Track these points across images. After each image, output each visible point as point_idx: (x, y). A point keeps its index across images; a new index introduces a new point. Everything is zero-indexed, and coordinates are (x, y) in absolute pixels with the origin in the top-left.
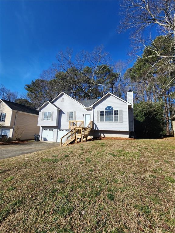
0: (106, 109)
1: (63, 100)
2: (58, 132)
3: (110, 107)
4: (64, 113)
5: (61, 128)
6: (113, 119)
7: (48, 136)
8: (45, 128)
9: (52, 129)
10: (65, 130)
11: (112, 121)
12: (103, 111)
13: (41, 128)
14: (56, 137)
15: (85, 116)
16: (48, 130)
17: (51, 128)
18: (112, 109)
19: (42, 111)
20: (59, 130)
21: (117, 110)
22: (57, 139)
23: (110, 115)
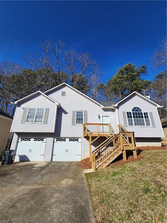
0: (133, 110)
1: (64, 94)
2: (54, 142)
3: (138, 108)
4: (66, 113)
5: (61, 136)
6: (144, 123)
7: (30, 151)
8: (25, 136)
9: (41, 138)
10: (67, 140)
11: (144, 125)
12: (130, 113)
13: (15, 137)
14: (51, 152)
15: (101, 118)
16: (32, 140)
17: (39, 136)
18: (140, 110)
19: (23, 106)
20: (55, 140)
21: (147, 112)
22: (52, 155)
23: (140, 117)
